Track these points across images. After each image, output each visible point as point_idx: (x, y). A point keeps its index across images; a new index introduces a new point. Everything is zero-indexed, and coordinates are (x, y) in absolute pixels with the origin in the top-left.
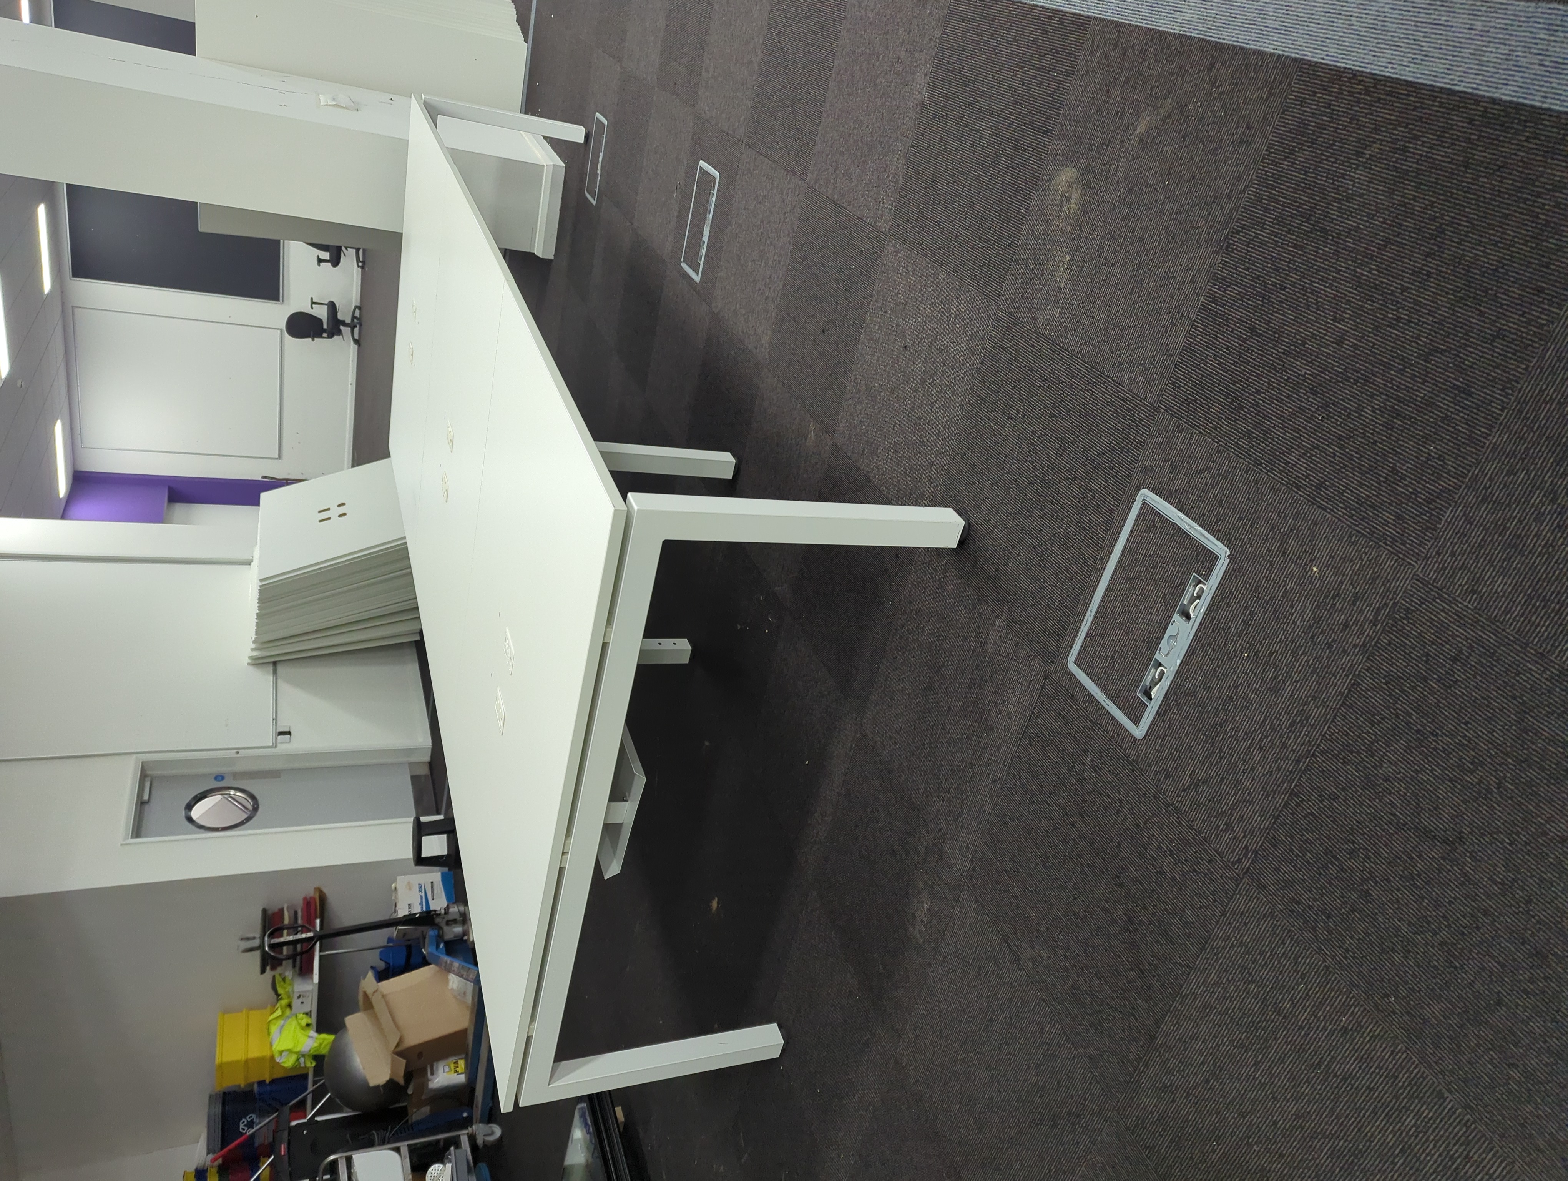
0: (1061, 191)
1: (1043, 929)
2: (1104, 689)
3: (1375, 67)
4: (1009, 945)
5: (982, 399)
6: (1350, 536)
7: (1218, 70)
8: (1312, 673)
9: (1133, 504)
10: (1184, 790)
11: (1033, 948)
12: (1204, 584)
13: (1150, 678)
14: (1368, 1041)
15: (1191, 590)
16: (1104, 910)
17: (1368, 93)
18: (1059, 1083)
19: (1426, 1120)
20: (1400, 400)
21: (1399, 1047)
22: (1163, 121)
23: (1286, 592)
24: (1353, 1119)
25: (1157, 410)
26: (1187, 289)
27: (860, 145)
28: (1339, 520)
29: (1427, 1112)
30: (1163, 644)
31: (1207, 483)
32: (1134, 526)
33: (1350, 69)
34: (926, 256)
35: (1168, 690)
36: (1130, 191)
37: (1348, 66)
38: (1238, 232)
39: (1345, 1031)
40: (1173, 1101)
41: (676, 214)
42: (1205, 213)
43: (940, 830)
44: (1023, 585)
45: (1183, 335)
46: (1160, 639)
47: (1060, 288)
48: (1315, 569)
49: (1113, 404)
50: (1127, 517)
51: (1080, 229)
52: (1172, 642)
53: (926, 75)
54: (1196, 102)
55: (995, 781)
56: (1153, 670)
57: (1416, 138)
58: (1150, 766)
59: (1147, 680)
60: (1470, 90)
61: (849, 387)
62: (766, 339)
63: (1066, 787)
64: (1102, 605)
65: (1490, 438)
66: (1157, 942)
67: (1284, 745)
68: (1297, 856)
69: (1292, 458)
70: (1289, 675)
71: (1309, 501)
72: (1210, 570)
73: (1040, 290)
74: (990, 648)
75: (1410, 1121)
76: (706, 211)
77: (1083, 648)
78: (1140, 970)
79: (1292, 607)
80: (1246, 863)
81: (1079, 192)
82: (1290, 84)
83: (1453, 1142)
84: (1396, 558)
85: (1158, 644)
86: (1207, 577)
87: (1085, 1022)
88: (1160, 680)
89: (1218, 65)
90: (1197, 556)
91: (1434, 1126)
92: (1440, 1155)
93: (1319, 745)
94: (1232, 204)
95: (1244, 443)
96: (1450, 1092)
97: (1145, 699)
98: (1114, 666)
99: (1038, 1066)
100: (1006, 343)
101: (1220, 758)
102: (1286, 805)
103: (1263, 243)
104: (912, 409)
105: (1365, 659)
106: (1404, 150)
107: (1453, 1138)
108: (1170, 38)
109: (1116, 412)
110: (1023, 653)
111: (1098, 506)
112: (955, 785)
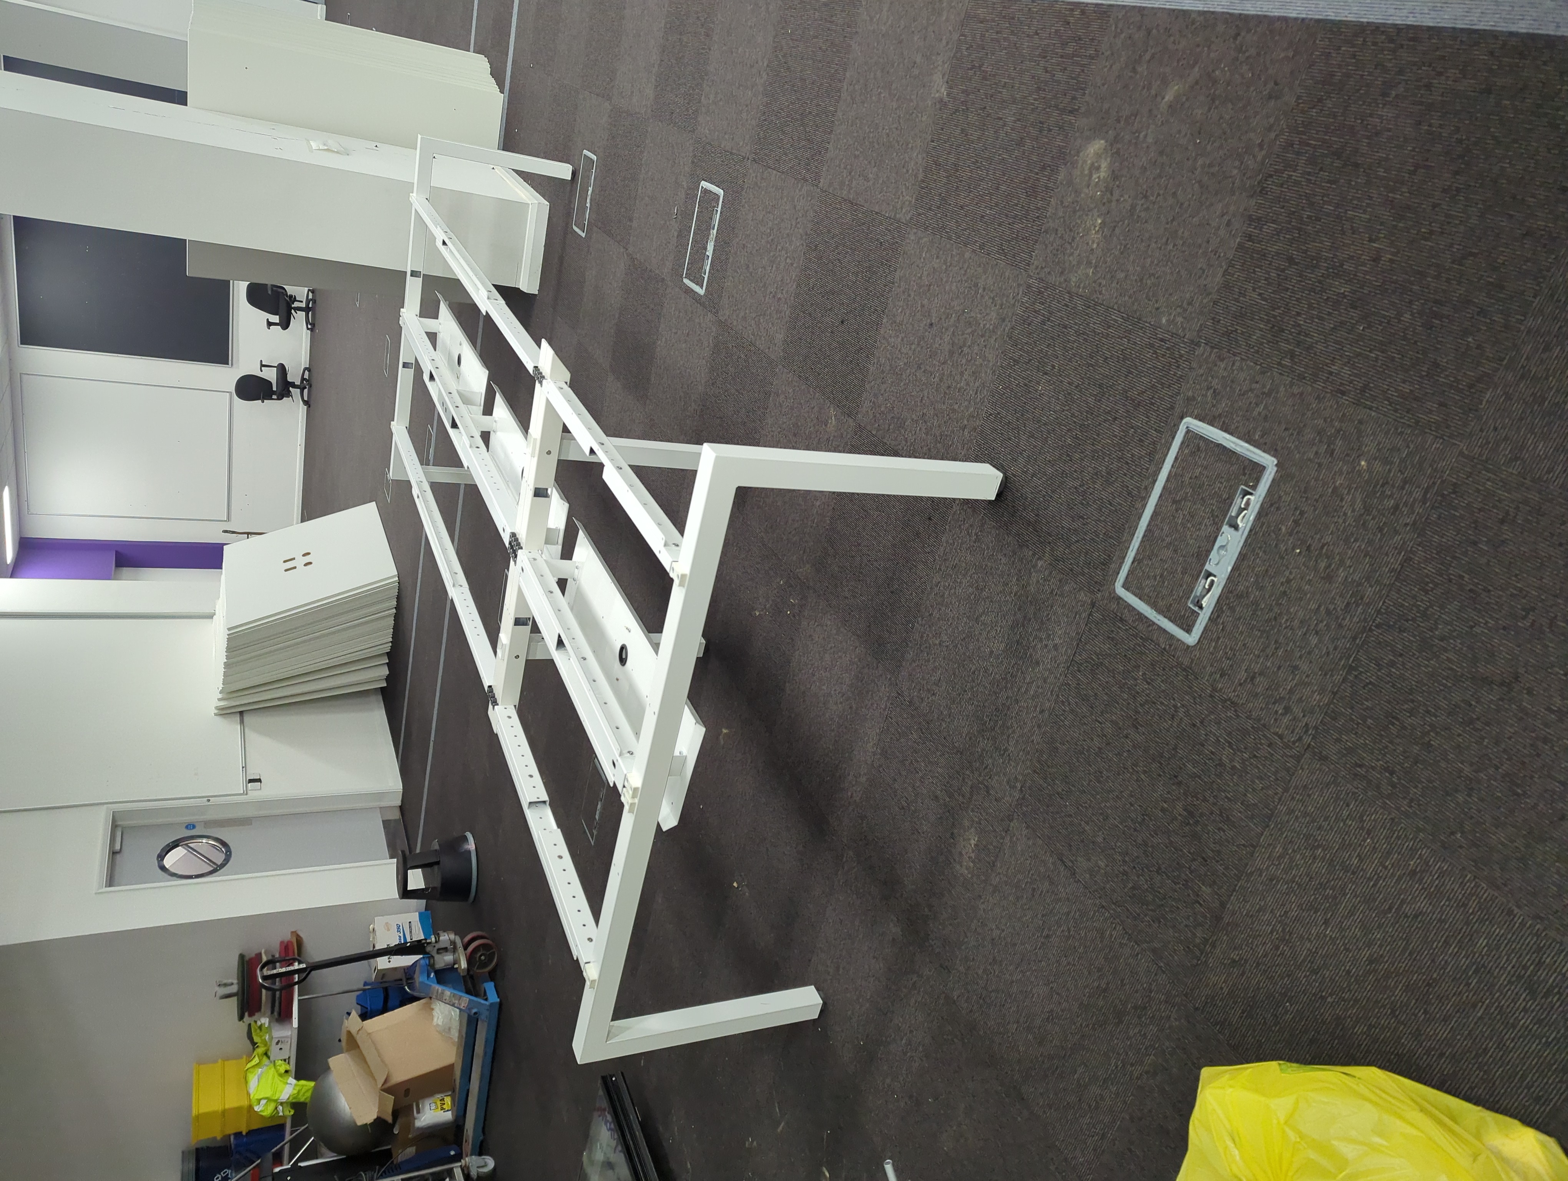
0: (1089, 162)
1: (1100, 840)
2: (1154, 606)
3: (1397, 18)
4: (1063, 862)
5: (1014, 361)
6: (1396, 429)
7: (1244, 38)
8: (1365, 556)
9: (1176, 433)
10: (1241, 684)
11: (1089, 860)
12: (1251, 494)
13: (1200, 588)
14: (1437, 878)
15: (1239, 502)
16: (1163, 810)
17: (1391, 41)
18: (1122, 981)
19: (1498, 938)
20: (1436, 302)
21: (1468, 878)
22: (1192, 87)
23: (1335, 489)
24: (1426, 952)
25: (1198, 344)
26: (1222, 232)
27: (877, 146)
28: (1385, 415)
29: (1498, 930)
30: (1213, 555)
31: (1250, 403)
32: (1178, 452)
33: (1373, 23)
34: (950, 238)
35: (1220, 596)
36: (1161, 153)
37: (1370, 20)
38: (1271, 176)
39: (1413, 873)
40: (1243, 974)
41: (676, 234)
42: (1237, 163)
43: (986, 768)
44: (1065, 524)
45: (1220, 275)
46: (1209, 552)
47: (1092, 250)
48: (1363, 463)
49: (1152, 346)
50: (1171, 445)
51: (1112, 194)
52: (1223, 552)
53: (944, 75)
54: (1224, 67)
55: (1042, 711)
56: (1203, 581)
57: (1440, 74)
58: (1204, 668)
59: (1198, 590)
60: (1488, 28)
61: (872, 368)
62: (780, 337)
63: (1118, 703)
64: (1149, 530)
65: (1525, 322)
66: (1220, 829)
67: (1340, 626)
68: (1358, 724)
69: (1334, 368)
70: (1342, 562)
71: (1354, 403)
72: (1257, 480)
73: (1072, 254)
74: (1032, 589)
75: (1482, 942)
76: (709, 227)
77: (1130, 572)
78: (1203, 858)
79: (1342, 500)
80: (1307, 740)
81: (1109, 160)
82: (1315, 41)
83: (1525, 952)
84: (1441, 440)
85: (1207, 556)
86: (1254, 487)
87: (1147, 918)
88: (1209, 590)
89: (1243, 34)
90: (1244, 469)
91: (1506, 941)
92: (1513, 967)
93: (1375, 620)
94: (1264, 152)
95: (1287, 362)
96: (1519, 907)
97: (1196, 609)
98: (1164, 582)
99: (1099, 970)
100: (1038, 306)
101: (1276, 649)
102: (1345, 680)
103: (1297, 183)
104: (941, 380)
105: (1416, 536)
106: (1428, 86)
107: (1525, 949)
108: (1193, 16)
109: (1155, 353)
110: (1066, 588)
111: (1141, 440)
112: (1000, 722)
